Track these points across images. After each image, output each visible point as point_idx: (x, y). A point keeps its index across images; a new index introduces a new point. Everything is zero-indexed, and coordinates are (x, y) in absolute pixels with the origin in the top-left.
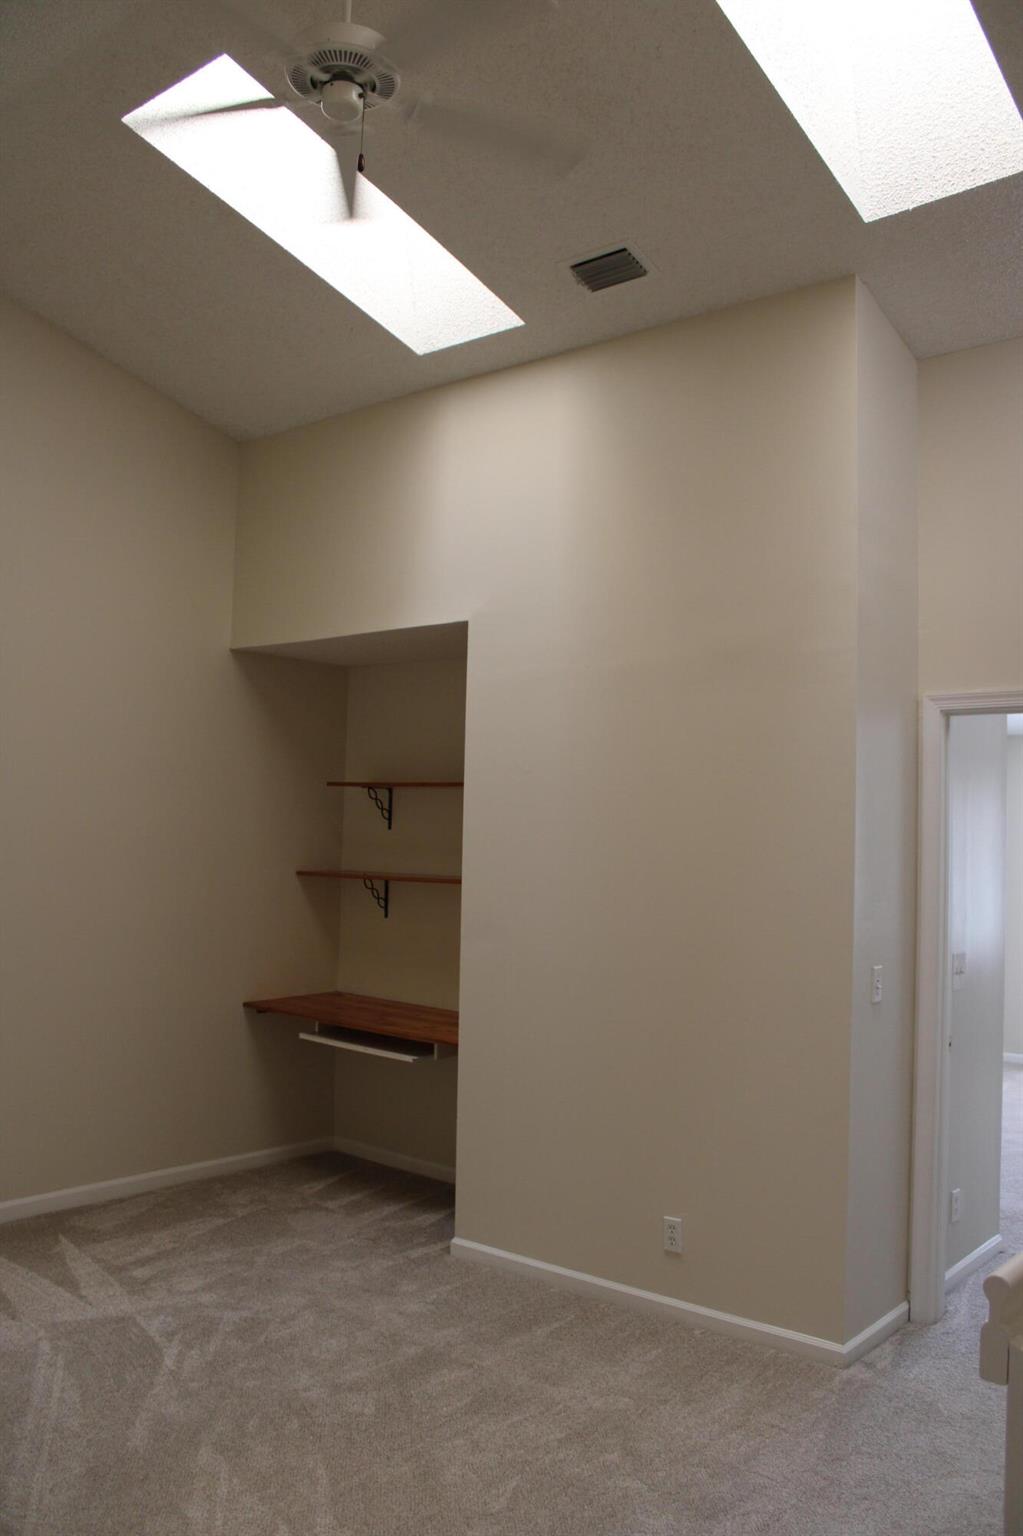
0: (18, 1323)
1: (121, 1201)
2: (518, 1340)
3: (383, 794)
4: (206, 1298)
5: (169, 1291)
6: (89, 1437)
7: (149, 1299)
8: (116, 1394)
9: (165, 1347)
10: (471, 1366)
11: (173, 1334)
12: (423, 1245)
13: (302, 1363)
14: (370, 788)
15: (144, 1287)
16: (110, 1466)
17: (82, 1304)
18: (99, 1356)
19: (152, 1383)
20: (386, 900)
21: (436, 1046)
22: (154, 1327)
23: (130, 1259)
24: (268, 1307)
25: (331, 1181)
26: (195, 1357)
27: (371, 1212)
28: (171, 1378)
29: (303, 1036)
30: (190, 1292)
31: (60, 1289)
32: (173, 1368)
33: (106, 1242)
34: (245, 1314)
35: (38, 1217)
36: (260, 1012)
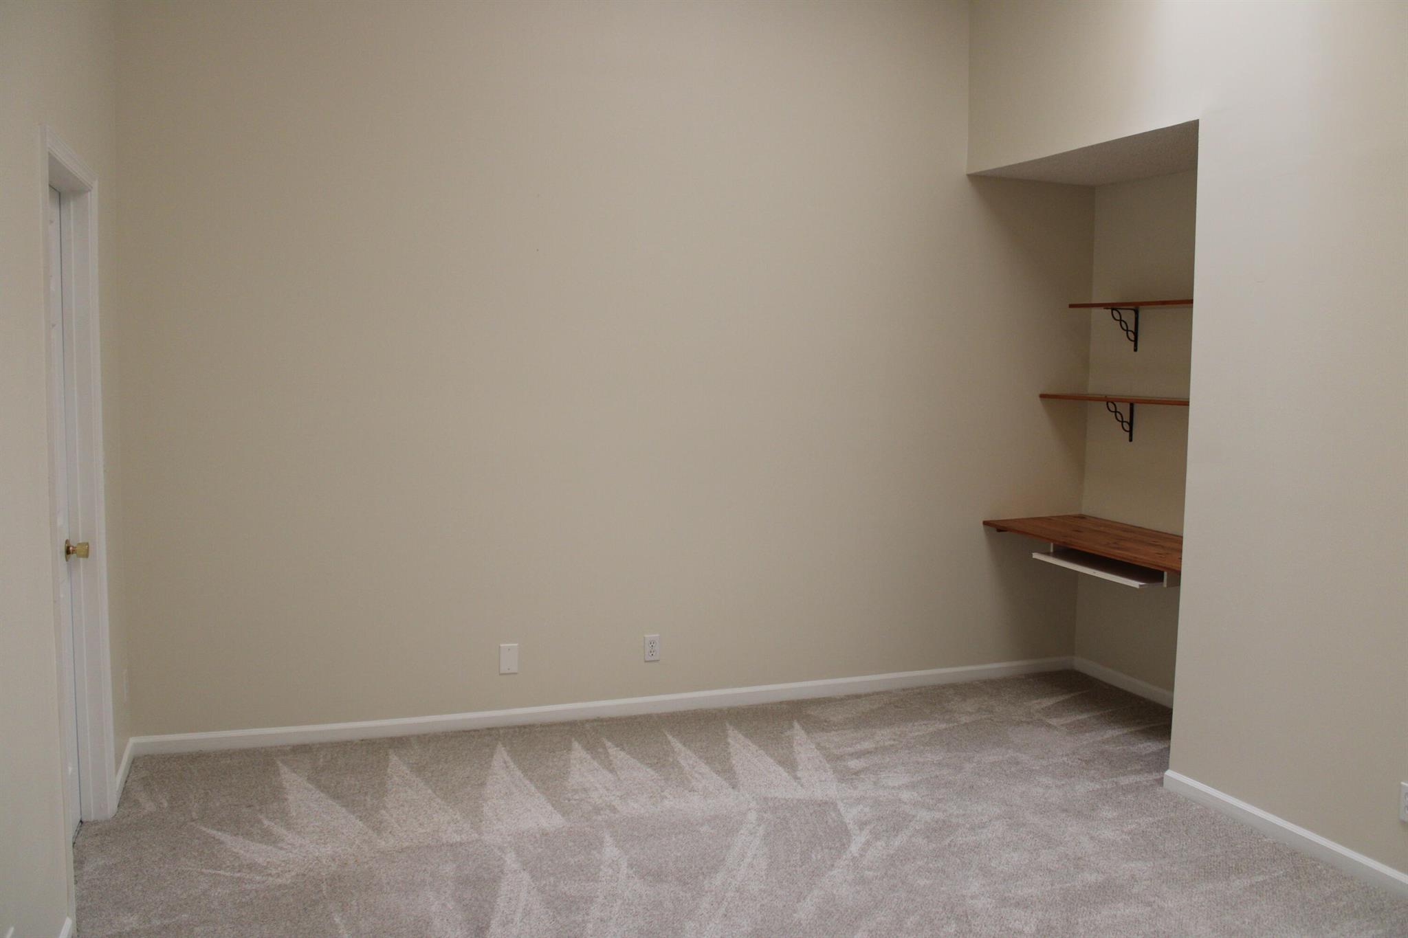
0: (736, 793)
1: (858, 696)
2: (1211, 886)
3: (1128, 316)
4: (906, 795)
5: (875, 783)
6: (763, 902)
7: (855, 788)
8: (798, 869)
9: (855, 835)
10: (1149, 904)
11: (866, 823)
12: (1138, 772)
13: (977, 871)
14: (1113, 309)
15: (854, 776)
16: (772, 932)
17: (795, 784)
18: (795, 833)
19: (833, 866)
20: (1131, 424)
21: (1166, 573)
22: (850, 815)
23: (850, 750)
24: (961, 812)
25: (1061, 698)
26: (880, 848)
27: (1094, 733)
28: (851, 864)
29: (1036, 556)
30: (893, 788)
31: (780, 768)
32: (857, 855)
33: (833, 733)
34: (939, 815)
35: (781, 703)
36: (999, 530)
